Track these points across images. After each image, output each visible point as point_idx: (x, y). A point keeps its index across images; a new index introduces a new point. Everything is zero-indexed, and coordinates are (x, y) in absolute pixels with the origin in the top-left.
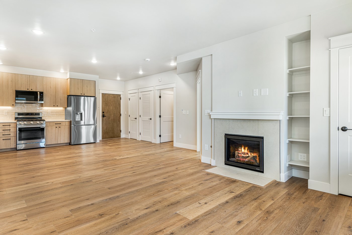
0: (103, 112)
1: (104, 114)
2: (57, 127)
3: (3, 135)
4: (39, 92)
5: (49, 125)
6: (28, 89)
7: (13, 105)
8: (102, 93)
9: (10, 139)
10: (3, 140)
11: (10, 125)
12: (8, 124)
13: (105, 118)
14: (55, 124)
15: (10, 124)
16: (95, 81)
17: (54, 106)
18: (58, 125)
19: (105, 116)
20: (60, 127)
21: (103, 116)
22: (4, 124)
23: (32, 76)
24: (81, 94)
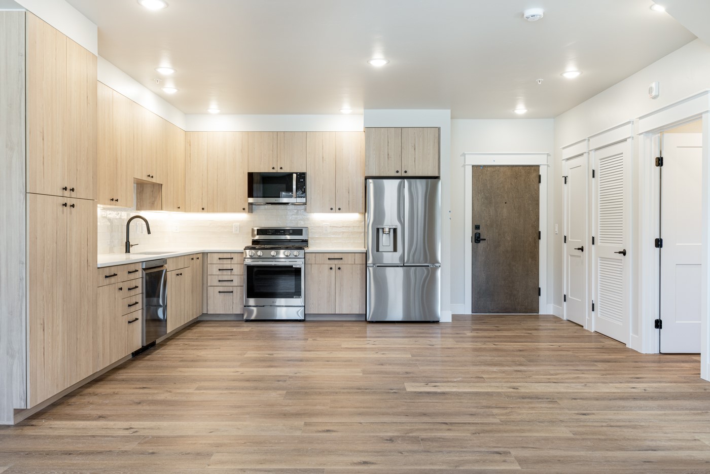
0: (477, 227)
1: (478, 231)
2: (333, 267)
3: (219, 281)
4: (296, 173)
5: (313, 262)
6: (273, 168)
7: (244, 209)
8: (473, 166)
9: (231, 291)
10: (219, 292)
11: (232, 258)
12: (229, 256)
13: (482, 245)
14: (329, 259)
15: (233, 255)
16: (439, 129)
17: (332, 209)
18: (336, 262)
19: (482, 237)
20: (339, 269)
21: (477, 239)
22: (221, 256)
23: (282, 133)
24: (397, 172)
